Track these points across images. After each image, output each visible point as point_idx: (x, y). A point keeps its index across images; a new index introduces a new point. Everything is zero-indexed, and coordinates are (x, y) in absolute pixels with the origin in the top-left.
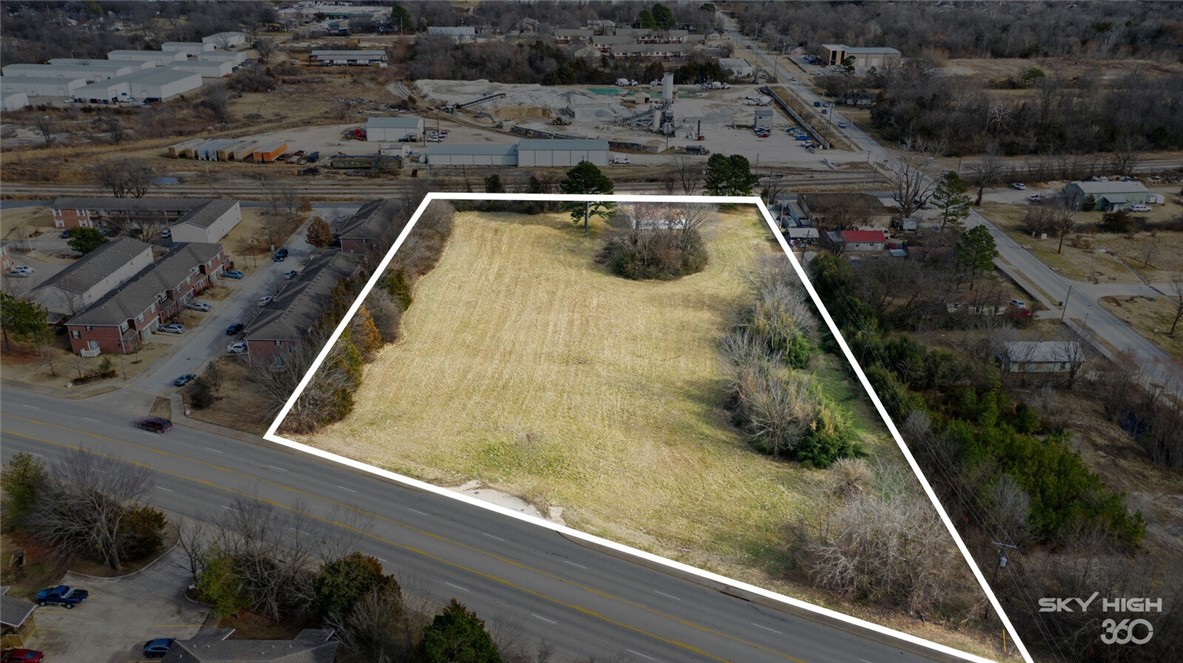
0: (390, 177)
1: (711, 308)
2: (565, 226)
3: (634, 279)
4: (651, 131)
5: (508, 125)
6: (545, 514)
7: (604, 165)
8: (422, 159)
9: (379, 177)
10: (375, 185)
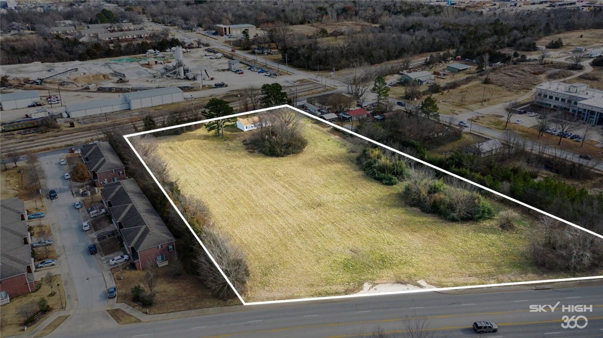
0: (56, 130)
1: (337, 161)
2: (206, 137)
3: (282, 156)
4: (180, 79)
5: (93, 87)
6: (420, 286)
7: (182, 100)
8: (65, 115)
9: (49, 132)
10: (52, 136)
